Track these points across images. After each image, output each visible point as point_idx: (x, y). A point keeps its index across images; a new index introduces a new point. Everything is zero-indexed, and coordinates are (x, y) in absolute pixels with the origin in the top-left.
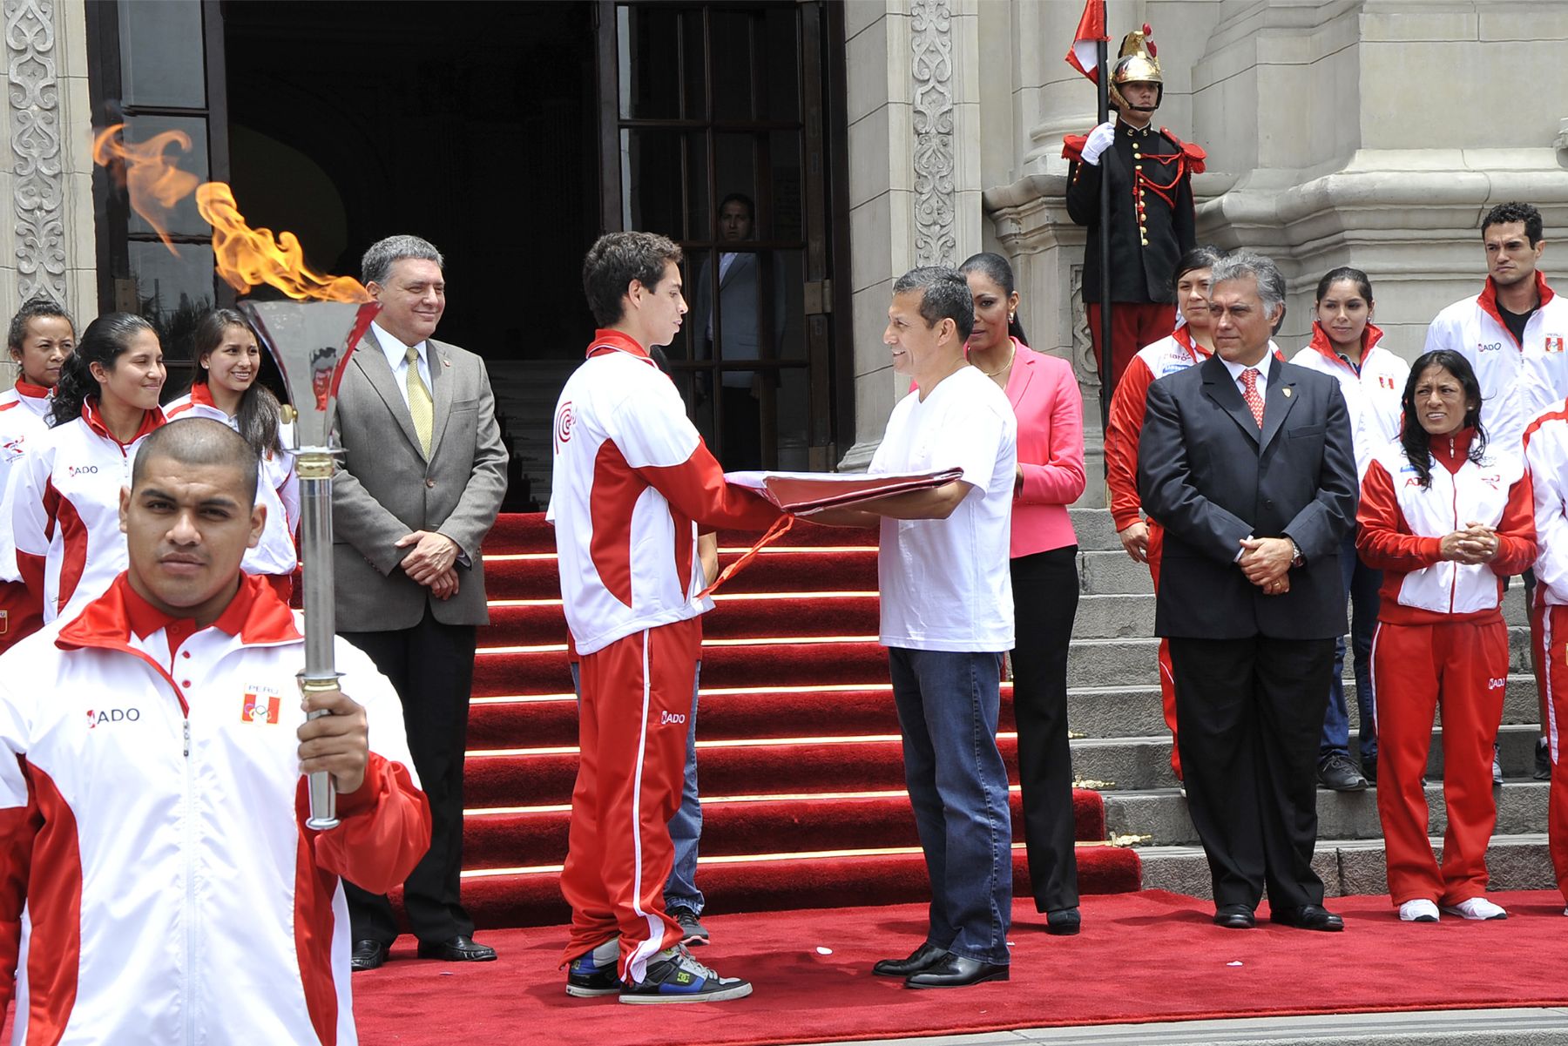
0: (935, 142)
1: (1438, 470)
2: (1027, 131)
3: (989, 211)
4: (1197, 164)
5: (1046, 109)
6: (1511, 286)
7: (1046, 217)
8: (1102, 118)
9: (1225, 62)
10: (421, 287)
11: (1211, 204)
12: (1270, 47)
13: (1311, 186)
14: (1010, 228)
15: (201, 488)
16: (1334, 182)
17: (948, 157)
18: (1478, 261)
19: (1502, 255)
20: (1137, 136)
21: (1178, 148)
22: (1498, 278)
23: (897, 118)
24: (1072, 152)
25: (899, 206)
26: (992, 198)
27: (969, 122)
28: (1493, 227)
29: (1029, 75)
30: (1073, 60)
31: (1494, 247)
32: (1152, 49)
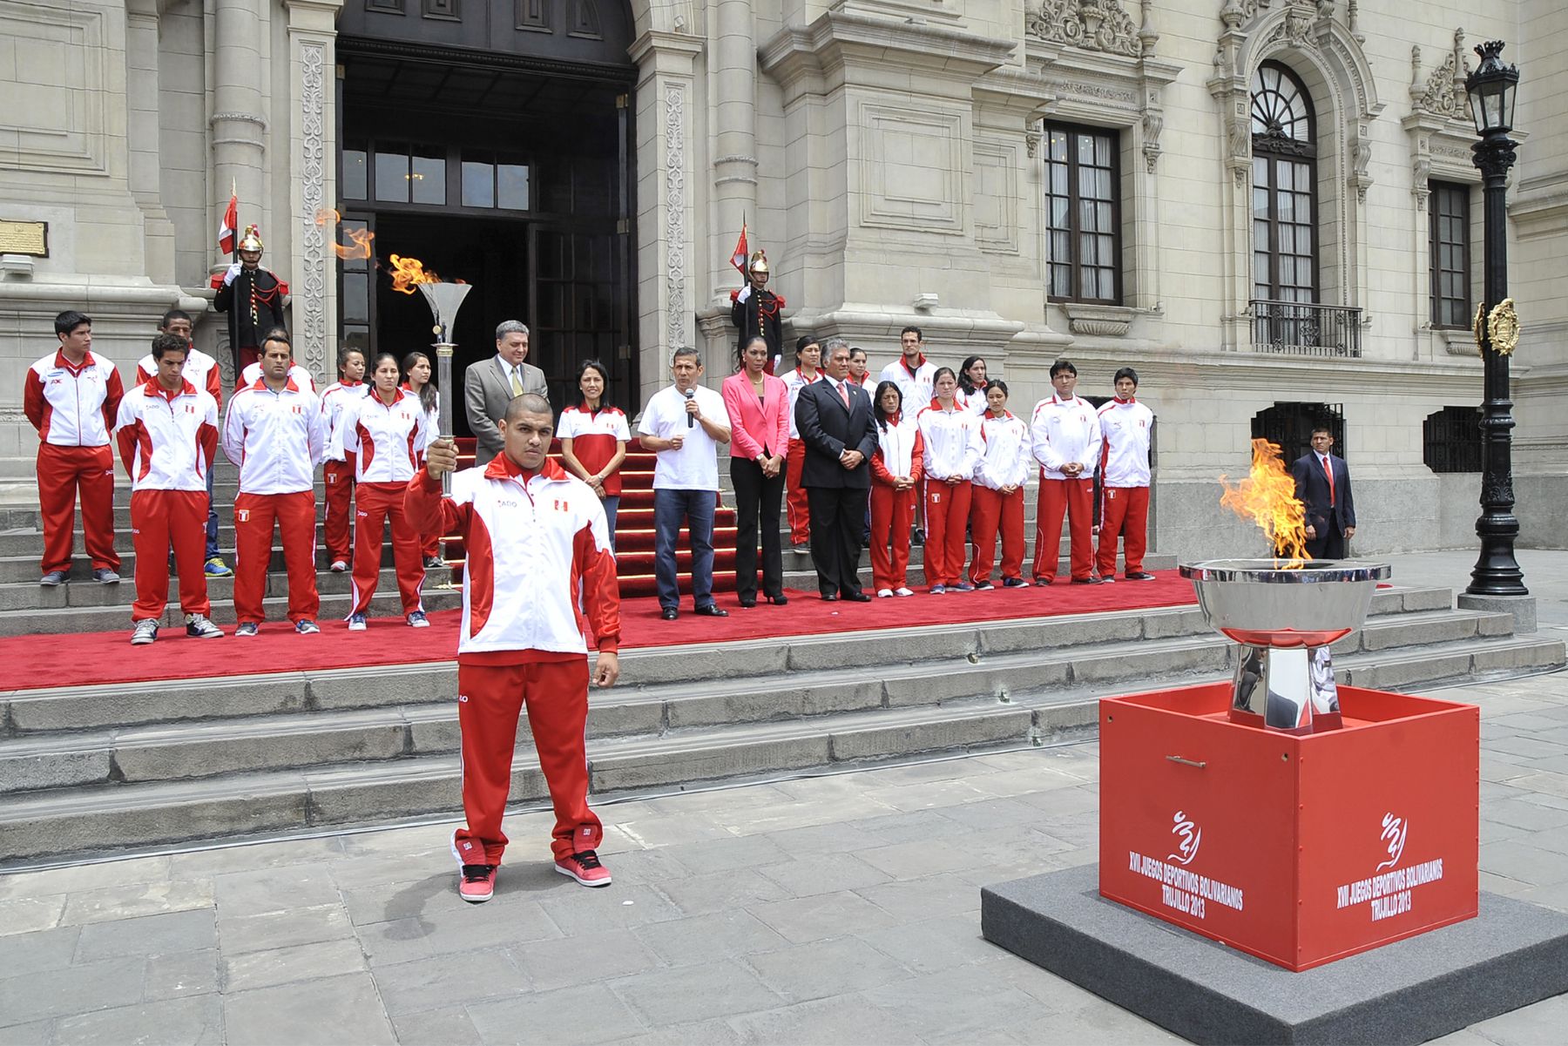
0: (677, 291)
1: (889, 426)
2: (713, 289)
3: (697, 320)
4: (781, 304)
5: (721, 281)
6: (911, 356)
7: (722, 323)
8: (746, 285)
9: (790, 266)
10: (517, 344)
11: (788, 320)
12: (809, 261)
13: (827, 316)
14: (706, 327)
15: (542, 423)
16: (837, 315)
17: (682, 298)
18: (899, 348)
19: (909, 344)
20: (759, 293)
21: (776, 299)
22: (907, 353)
23: (662, 281)
24: (734, 297)
25: (662, 315)
26: (699, 315)
27: (690, 284)
28: (906, 334)
29: (714, 267)
30: (733, 261)
31: (906, 341)
32: (765, 259)
